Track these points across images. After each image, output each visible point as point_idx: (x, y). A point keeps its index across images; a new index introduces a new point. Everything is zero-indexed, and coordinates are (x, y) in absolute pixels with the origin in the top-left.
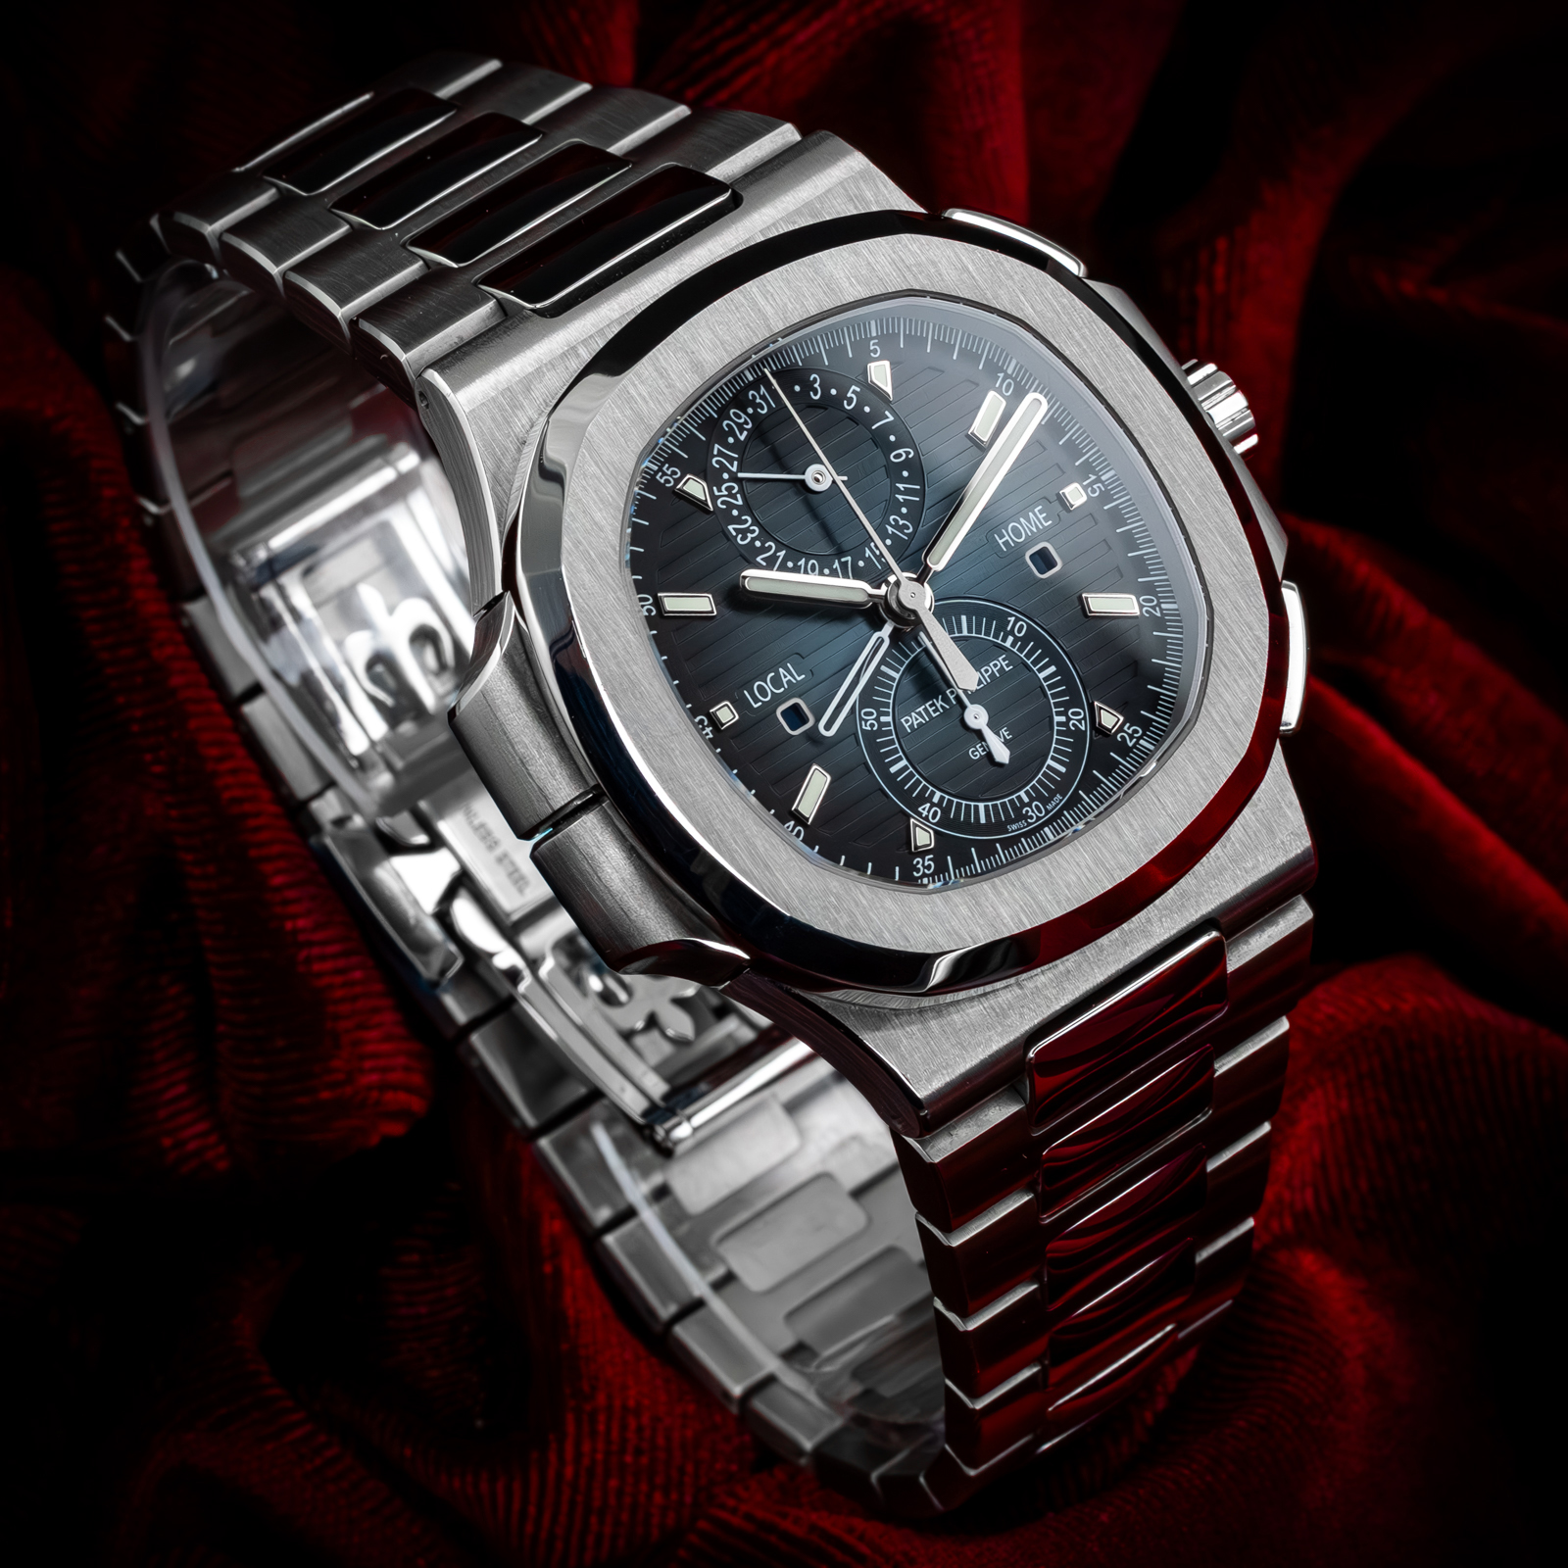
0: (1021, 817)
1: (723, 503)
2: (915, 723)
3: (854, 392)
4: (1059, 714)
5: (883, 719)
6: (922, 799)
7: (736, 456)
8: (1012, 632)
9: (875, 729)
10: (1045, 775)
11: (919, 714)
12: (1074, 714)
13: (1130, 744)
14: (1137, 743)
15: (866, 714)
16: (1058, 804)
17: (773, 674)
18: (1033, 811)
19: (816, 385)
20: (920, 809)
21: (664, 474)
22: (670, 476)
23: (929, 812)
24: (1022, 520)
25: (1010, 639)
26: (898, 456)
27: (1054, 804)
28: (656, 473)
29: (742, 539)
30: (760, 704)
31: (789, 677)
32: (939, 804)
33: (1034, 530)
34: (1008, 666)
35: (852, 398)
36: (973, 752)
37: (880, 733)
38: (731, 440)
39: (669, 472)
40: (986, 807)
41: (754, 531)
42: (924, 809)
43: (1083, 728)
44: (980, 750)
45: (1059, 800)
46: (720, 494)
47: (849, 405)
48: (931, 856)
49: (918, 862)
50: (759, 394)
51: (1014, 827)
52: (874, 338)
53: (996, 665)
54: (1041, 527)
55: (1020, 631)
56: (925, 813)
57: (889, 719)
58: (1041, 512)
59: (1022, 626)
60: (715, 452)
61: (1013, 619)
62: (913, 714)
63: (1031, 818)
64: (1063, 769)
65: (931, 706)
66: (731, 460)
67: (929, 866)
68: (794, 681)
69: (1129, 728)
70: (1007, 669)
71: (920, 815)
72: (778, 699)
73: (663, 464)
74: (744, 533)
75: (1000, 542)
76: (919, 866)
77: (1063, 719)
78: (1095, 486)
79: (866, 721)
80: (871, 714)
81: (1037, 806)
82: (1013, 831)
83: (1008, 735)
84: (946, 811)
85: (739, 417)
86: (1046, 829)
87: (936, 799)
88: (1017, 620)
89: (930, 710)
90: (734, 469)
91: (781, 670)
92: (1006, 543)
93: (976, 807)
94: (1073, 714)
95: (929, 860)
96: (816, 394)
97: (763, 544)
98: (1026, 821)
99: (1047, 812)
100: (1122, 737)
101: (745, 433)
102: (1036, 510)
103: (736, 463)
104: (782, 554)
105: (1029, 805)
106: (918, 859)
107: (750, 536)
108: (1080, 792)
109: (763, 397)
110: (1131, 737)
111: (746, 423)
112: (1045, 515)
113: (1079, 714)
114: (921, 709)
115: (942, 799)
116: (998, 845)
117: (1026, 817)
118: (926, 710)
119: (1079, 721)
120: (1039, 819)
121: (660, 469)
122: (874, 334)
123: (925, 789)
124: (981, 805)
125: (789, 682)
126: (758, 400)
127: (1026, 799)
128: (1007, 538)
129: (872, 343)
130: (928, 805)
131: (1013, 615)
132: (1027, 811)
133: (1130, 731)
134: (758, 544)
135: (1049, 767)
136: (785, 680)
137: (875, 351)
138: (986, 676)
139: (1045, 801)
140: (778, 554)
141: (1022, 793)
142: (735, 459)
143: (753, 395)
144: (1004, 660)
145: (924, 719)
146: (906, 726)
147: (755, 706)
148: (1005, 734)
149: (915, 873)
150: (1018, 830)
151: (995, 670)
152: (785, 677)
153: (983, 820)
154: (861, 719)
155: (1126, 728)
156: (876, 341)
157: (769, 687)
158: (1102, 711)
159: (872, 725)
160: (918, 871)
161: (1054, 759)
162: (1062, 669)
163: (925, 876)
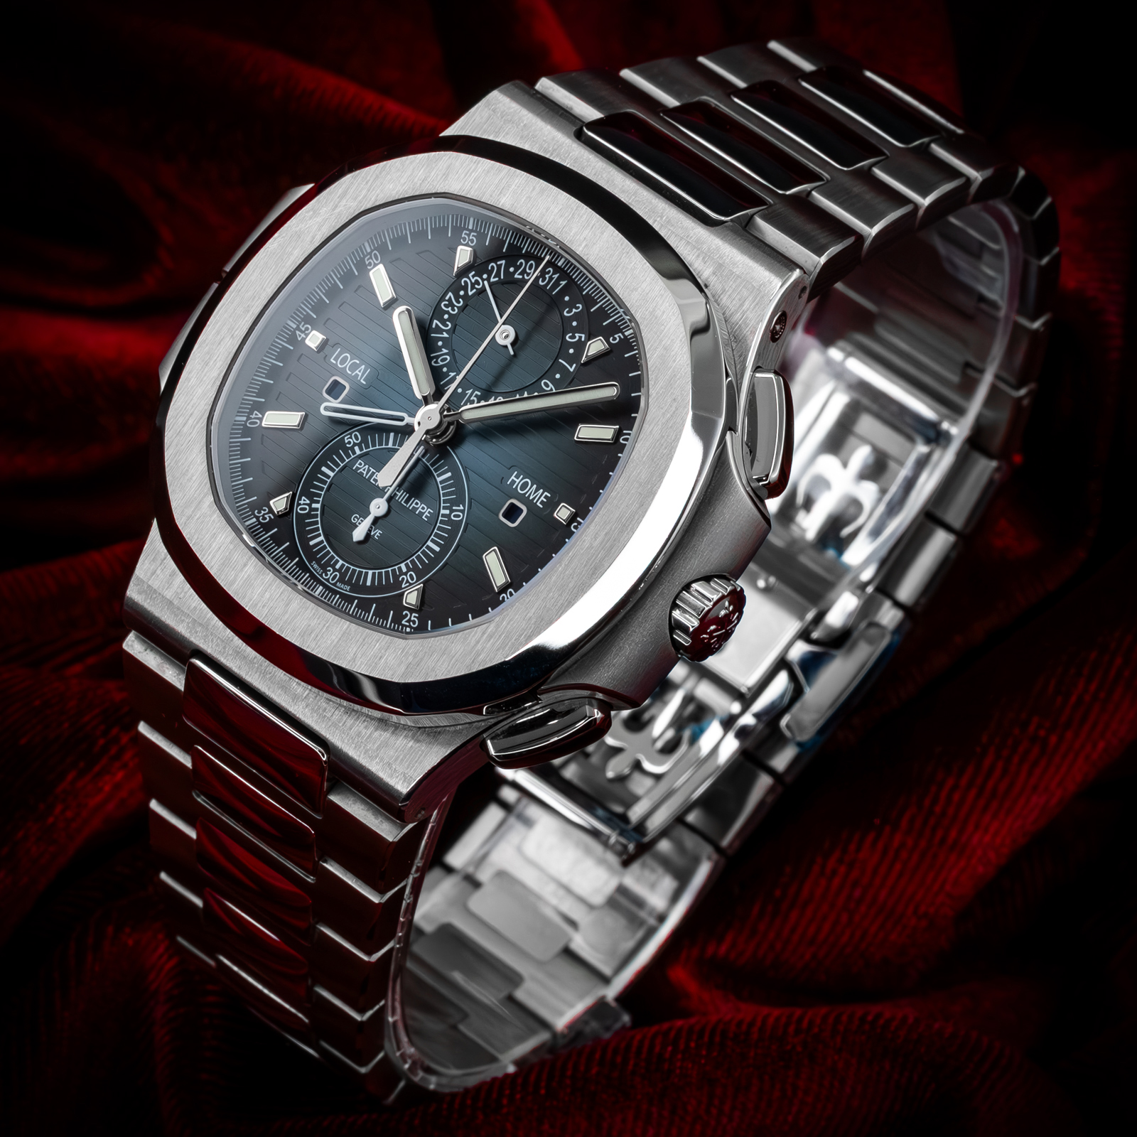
0: (324, 568)
1: (465, 282)
2: (361, 470)
3: (580, 337)
4: (407, 565)
5: (356, 448)
6: (311, 497)
7: (502, 277)
8: (452, 511)
9: (348, 445)
10: (360, 573)
11: (369, 470)
13: (403, 622)
14: (406, 626)
15: (356, 436)
16: (341, 589)
17: (358, 362)
18: (331, 575)
19: (574, 310)
20: (303, 498)
21: (469, 235)
22: (469, 240)
23: (304, 504)
24: (535, 486)
25: (447, 512)
26: (547, 385)
27: (342, 586)
28: (468, 229)
29: (445, 305)
30: (334, 362)
31: (360, 374)
32: (312, 509)
33: (531, 498)
34: (426, 516)
35: (575, 337)
36: (356, 517)
37: (346, 450)
38: (512, 269)
39: (471, 238)
40: (322, 542)
41: (454, 310)
42: (304, 500)
43: (403, 586)
44: (359, 521)
45: (345, 589)
46: (471, 278)
47: (570, 337)
48: (272, 517)
49: (265, 510)
50: (553, 274)
51: (315, 566)
52: (623, 335)
53: (423, 508)
54: (535, 501)
55: (455, 516)
56: (302, 502)
57: (358, 452)
58: (546, 497)
59: (459, 516)
60: (499, 263)
61: (462, 508)
62: (367, 466)
63: (326, 575)
64: (369, 583)
65: (377, 476)
66: (498, 275)
67: (266, 519)
68: (359, 378)
69: (415, 617)
70: (423, 517)
71: (300, 499)
72: (342, 373)
73: (475, 231)
74: (451, 304)
75: (513, 477)
76: (263, 512)
77: (404, 570)
79: (351, 438)
80: (357, 439)
81: (336, 575)
82: (312, 566)
83: (377, 536)
84: (309, 516)
85: (530, 269)
86: (321, 588)
87: (314, 506)
88: (463, 511)
89: (374, 477)
90: (492, 280)
91: (363, 367)
92: (513, 482)
93: (319, 535)
94: (411, 575)
95: (270, 517)
96: (567, 312)
97: (447, 320)
98: (322, 573)
99: (335, 584)
100: (406, 615)
101: (521, 277)
102: (546, 493)
103: (497, 279)
104: (445, 335)
105: (335, 570)
106: (267, 510)
107: (450, 309)
108: (356, 601)
109: (551, 278)
110: (409, 621)
111: (528, 274)
112: (545, 500)
113: (412, 579)
114: (372, 470)
115: (316, 509)
116: (297, 559)
117: (326, 572)
118: (373, 473)
119: (407, 581)
120: (327, 580)
121: (471, 231)
122: (626, 334)
123: (319, 496)
124: (322, 538)
125: (357, 375)
126: (547, 276)
127: (338, 566)
128: (518, 481)
129: (620, 334)
130: (308, 502)
131: (464, 506)
132: (330, 571)
133: (412, 619)
134: (446, 316)
135: (367, 573)
136: (357, 372)
137: (614, 339)
138: (413, 505)
139: (342, 580)
140: (444, 333)
141: (341, 562)
142: (500, 277)
143: (549, 271)
144: (429, 512)
145: (366, 475)
146: (357, 465)
147: (332, 360)
148: (378, 534)
149: (256, 511)
150: (314, 570)
151: (420, 509)
152: (360, 371)
153: (312, 543)
154: (351, 434)
155: (414, 614)
156: (622, 337)
157: (348, 363)
158: (416, 592)
159: (349, 443)
160: (259, 512)
161: (374, 574)
162: (439, 556)
163: (257, 518)
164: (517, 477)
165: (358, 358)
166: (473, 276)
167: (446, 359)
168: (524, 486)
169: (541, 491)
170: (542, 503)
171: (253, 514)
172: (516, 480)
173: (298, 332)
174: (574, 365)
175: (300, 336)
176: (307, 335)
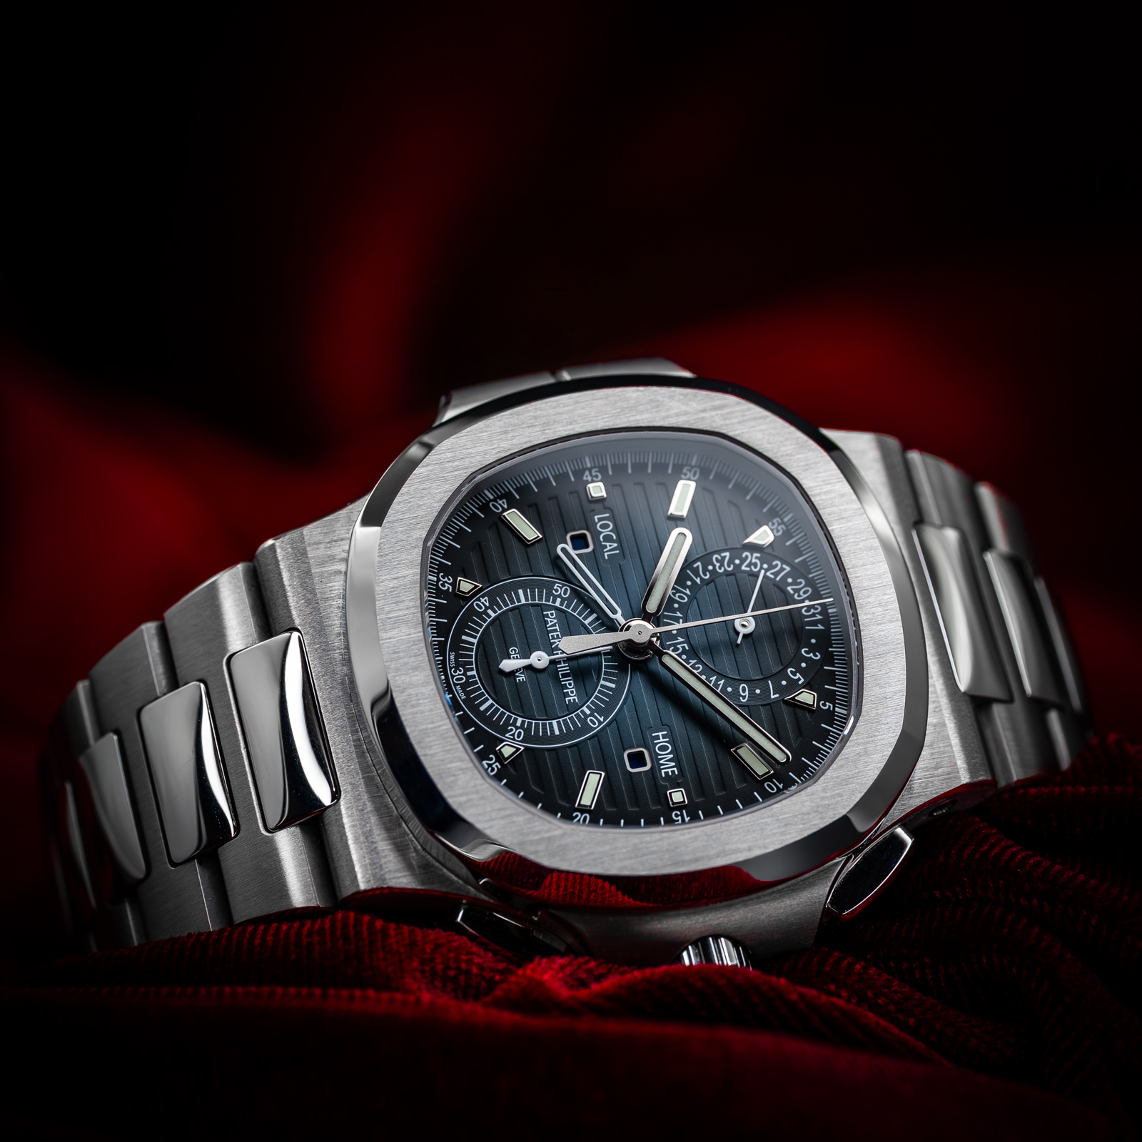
0: (458, 665)
1: (747, 557)
2: (549, 620)
3: (799, 679)
4: (523, 722)
5: (559, 600)
6: (493, 603)
7: (778, 579)
8: (592, 715)
9: (554, 592)
10: (482, 694)
11: (554, 625)
12: (520, 733)
13: (484, 762)
14: (484, 767)
15: (566, 590)
16: (458, 693)
17: (615, 537)
18: (459, 675)
19: (811, 655)
20: (486, 598)
21: (779, 524)
22: (776, 528)
23: (483, 603)
24: (672, 756)
25: (588, 712)
26: (744, 690)
27: (460, 692)
28: (782, 519)
29: (717, 559)
30: (597, 521)
31: (609, 548)
32: (485, 612)
33: (661, 762)
34: (569, 700)
35: (795, 675)
36: (515, 650)
37: (549, 594)
38: (790, 580)
39: (780, 528)
40: (473, 644)
41: (720, 568)
42: (485, 601)
43: (507, 735)
44: (515, 656)
45: (461, 696)
46: (754, 557)
47: (791, 671)
48: (451, 590)
49: (449, 579)
50: (818, 613)
51: (452, 657)
52: (834, 708)
53: (572, 692)
54: (662, 767)
55: (591, 720)
56: (483, 600)
57: (557, 604)
58: (673, 772)
59: (594, 724)
60: (784, 566)
61: (602, 719)
62: (556, 621)
63: (455, 672)
64: (482, 708)
65: (557, 635)
66: (776, 574)
67: (444, 586)
68: (605, 550)
69: (497, 766)
70: (567, 699)
71: (483, 596)
72: (596, 535)
73: (786, 527)
75: (660, 734)
76: (446, 579)
77: (518, 724)
78: (680, 818)
79: (561, 588)
80: (565, 594)
81: (462, 679)
82: (449, 655)
83: (519, 680)
84: (479, 615)
85: (805, 593)
86: (443, 677)
87: (489, 611)
88: (600, 723)
89: (555, 634)
90: (768, 574)
91: (616, 545)
92: (658, 737)
93: (475, 637)
95: (449, 588)
96: (805, 652)
97: (709, 571)
98: (453, 667)
99: (455, 685)
100: (491, 759)
101: (792, 592)
102: (675, 769)
103: (772, 577)
104: (698, 581)
105: (464, 674)
106: (451, 581)
107: (718, 565)
108: (462, 713)
109: (814, 615)
110: (490, 765)
111: (799, 596)
112: (670, 774)
113: (519, 737)
114: (557, 627)
115: (489, 616)
116: (443, 639)
117: (457, 669)
118: (556, 631)
119: (513, 735)
122: (837, 709)
123: (500, 608)
124: (475, 641)
125: (606, 547)
126: (813, 611)
127: (469, 673)
128: (662, 740)
129: (831, 705)
130: (487, 604)
131: (605, 720)
132: (460, 671)
133: (494, 766)
134: (710, 568)
135: (487, 699)
136: (608, 544)
137: (825, 705)
138: (567, 683)
139: (463, 686)
140: (699, 578)
141: (474, 673)
142: (776, 577)
143: (818, 610)
144: (574, 700)
145: (549, 627)
146: (549, 612)
147: (596, 517)
148: (521, 678)
149: (442, 574)
150: (449, 659)
151: (569, 690)
152: (610, 546)
153: (464, 637)
154: (564, 585)
155: (497, 764)
156: (831, 709)
157: (606, 532)
158: (515, 749)
159: (557, 591)
160: (443, 577)
161: (492, 705)
162: (554, 739)
163: (439, 580)
164: (664, 737)
165: (618, 535)
166: (756, 558)
167: (684, 599)
168: (663, 748)
169: (674, 764)
170: (666, 773)
171: (438, 574)
172: (661, 738)
173: (587, 473)
174: (777, 695)
175: (587, 477)
176: (593, 481)
